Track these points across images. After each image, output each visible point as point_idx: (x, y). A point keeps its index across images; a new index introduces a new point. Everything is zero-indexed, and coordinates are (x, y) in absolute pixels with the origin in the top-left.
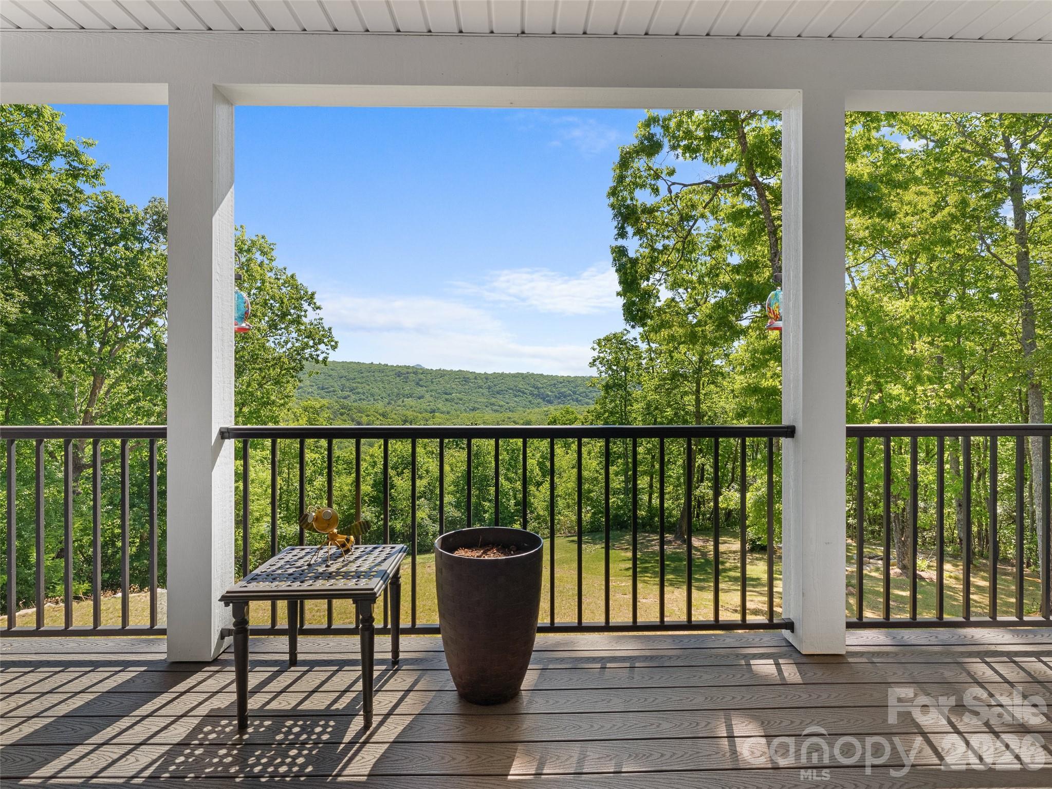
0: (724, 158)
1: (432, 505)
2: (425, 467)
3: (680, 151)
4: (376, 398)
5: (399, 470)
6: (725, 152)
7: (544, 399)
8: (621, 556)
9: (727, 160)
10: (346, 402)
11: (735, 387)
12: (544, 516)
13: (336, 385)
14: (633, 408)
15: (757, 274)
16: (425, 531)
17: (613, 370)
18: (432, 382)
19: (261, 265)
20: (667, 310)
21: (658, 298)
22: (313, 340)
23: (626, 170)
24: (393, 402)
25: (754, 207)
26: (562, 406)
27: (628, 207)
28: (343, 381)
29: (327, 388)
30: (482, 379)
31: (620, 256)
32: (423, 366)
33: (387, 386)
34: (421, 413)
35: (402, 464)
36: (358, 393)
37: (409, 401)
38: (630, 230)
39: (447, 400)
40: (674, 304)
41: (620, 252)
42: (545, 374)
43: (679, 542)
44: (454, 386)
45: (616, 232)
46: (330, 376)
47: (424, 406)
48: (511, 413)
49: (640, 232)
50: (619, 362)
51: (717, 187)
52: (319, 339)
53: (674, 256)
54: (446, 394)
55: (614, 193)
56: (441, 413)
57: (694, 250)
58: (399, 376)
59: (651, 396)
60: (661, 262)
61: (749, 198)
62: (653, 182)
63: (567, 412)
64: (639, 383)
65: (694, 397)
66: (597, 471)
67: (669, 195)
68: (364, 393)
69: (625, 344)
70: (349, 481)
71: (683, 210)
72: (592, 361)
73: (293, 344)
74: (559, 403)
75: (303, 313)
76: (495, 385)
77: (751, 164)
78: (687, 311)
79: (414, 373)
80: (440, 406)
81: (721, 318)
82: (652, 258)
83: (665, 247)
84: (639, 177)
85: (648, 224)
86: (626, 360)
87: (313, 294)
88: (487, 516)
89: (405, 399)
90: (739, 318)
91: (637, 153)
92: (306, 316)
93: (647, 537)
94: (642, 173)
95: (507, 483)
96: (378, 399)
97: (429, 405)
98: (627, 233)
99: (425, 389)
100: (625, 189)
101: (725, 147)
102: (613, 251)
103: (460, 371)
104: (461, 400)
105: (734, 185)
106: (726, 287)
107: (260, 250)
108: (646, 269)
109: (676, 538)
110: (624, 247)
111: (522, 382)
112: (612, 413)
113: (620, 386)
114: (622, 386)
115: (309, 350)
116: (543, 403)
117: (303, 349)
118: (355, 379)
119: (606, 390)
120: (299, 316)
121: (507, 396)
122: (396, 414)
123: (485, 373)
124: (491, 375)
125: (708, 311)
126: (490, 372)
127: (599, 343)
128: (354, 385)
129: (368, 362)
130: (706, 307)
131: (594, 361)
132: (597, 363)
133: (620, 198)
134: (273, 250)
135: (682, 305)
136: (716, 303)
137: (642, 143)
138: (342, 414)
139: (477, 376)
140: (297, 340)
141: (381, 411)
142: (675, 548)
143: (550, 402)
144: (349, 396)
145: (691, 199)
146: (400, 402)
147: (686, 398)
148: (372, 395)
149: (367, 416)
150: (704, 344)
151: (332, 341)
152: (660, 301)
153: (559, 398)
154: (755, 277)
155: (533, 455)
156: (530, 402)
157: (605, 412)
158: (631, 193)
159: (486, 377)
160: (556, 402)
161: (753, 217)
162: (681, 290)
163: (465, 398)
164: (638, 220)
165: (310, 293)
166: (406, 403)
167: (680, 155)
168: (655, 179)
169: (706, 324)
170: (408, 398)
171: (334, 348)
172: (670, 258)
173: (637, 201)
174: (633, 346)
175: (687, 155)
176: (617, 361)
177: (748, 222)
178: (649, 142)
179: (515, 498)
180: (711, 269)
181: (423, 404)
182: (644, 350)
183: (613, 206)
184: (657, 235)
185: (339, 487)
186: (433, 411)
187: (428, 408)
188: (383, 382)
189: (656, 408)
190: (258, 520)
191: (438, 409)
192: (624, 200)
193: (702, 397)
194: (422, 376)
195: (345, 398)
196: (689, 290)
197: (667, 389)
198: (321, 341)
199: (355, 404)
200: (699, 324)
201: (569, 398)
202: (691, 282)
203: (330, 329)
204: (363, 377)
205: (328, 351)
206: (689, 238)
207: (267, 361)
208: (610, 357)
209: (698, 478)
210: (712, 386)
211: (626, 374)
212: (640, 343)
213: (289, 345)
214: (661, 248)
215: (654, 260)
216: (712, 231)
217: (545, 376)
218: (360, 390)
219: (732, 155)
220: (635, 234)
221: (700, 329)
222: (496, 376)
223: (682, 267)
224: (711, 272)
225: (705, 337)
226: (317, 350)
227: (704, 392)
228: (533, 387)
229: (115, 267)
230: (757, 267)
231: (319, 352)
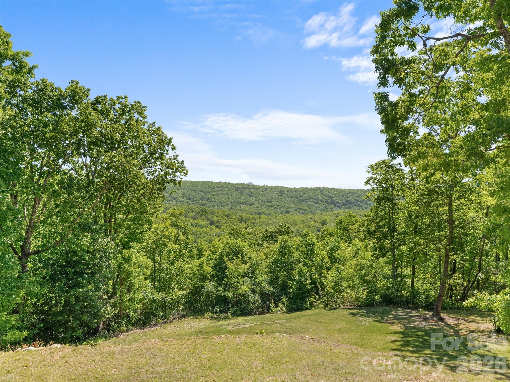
0: (473, 17)
1: (253, 282)
2: (248, 255)
3: (434, 11)
4: (223, 205)
5: (231, 257)
6: (474, 11)
7: (335, 205)
8: (389, 330)
9: (476, 18)
10: (204, 207)
11: (482, 200)
12: (332, 292)
13: (198, 197)
14: (398, 216)
15: (504, 111)
16: (248, 300)
17: (383, 187)
18: (259, 194)
19: (137, 121)
20: (425, 142)
21: (418, 133)
22: (172, 169)
23: (387, 31)
24: (234, 207)
25: (501, 54)
26: (348, 210)
27: (388, 60)
28: (202, 194)
29: (192, 199)
30: (292, 192)
31: (381, 101)
32: (254, 183)
33: (230, 197)
34: (251, 215)
35: (232, 252)
36: (212, 202)
37: (244, 207)
38: (391, 80)
39: (269, 206)
40: (430, 137)
41: (383, 97)
42: (336, 188)
43: (435, 319)
44: (274, 197)
45: (378, 81)
46: (194, 191)
47: (254, 210)
48: (312, 215)
49: (399, 81)
50: (387, 181)
51: (467, 38)
52: (176, 169)
53: (430, 99)
54: (268, 202)
55: (376, 50)
56: (265, 215)
57: (447, 93)
58: (237, 190)
59: (413, 207)
60: (417, 105)
61: (497, 46)
62: (410, 39)
63: (350, 216)
64: (404, 196)
65: (447, 208)
66: (372, 260)
67: (424, 49)
68: (215, 202)
69: (392, 168)
70: (197, 264)
71: (436, 60)
72: (366, 181)
73: (159, 173)
74: (346, 208)
75: (166, 152)
76: (301, 196)
77: (500, 15)
78: (441, 142)
79: (247, 188)
80: (264, 210)
81: (472, 149)
82: (410, 101)
83: (421, 92)
84: (398, 36)
85: (407, 73)
86: (393, 180)
87: (171, 139)
88: (291, 290)
89: (242, 206)
90: (488, 148)
91: (397, 16)
92: (168, 154)
93: (410, 312)
94: (401, 33)
95: (305, 268)
96: (224, 206)
97: (257, 209)
98: (388, 81)
99: (255, 198)
100: (386, 46)
101: (474, 8)
102: (376, 98)
103: (278, 186)
104: (278, 206)
105: (483, 35)
106: (476, 122)
107: (137, 111)
108: (405, 110)
109: (433, 316)
110: (385, 93)
111: (319, 194)
112: (382, 219)
113: (388, 199)
114: (390, 199)
115: (170, 176)
116: (335, 208)
117: (166, 176)
118: (209, 192)
119: (378, 202)
120: (162, 154)
121: (309, 203)
122: (235, 215)
123: (295, 188)
124: (298, 189)
125: (459, 143)
126: (298, 187)
127: (372, 167)
128: (209, 196)
129: (218, 181)
130: (459, 140)
131: (369, 180)
132: (371, 182)
133: (382, 54)
134: (145, 110)
135: (437, 138)
136: (467, 136)
137: (400, 6)
138: (201, 216)
139: (289, 190)
140: (162, 170)
141: (226, 214)
142: (432, 325)
143: (340, 207)
144: (206, 204)
145: (443, 51)
146: (238, 208)
147: (440, 209)
148: (220, 203)
149: (217, 217)
150: (456, 171)
151: (184, 170)
152: (419, 135)
153: (346, 204)
154: (503, 114)
155: (324, 248)
156: (326, 207)
157: (377, 218)
158: (392, 50)
159: (295, 190)
160: (344, 207)
161: (500, 62)
162: (436, 127)
163: (281, 205)
164: (397, 70)
165: (168, 139)
166: (242, 208)
167: (434, 14)
168: (412, 37)
169: (458, 154)
170: (243, 205)
171: (186, 174)
172: (425, 101)
173: (397, 55)
174: (398, 169)
175: (440, 14)
176: (386, 180)
177: (496, 67)
178: (406, 6)
179: (311, 279)
180: (462, 108)
181: (254, 209)
182: (407, 172)
183: (376, 61)
184: (414, 83)
185: (191, 268)
186: (260, 214)
187: (257, 211)
188: (227, 194)
189: (417, 216)
190: (138, 289)
191: (263, 212)
192: (386, 55)
193: (454, 208)
194: (252, 190)
195: (203, 205)
196: (443, 126)
197: (425, 203)
198: (177, 170)
199: (210, 209)
200: (451, 154)
201: (353, 204)
202: (445, 120)
203: (183, 162)
204: (215, 191)
205: (182, 177)
206: (442, 84)
207: (138, 185)
208: (381, 178)
209: (451, 268)
210: (462, 200)
211: (393, 190)
212: (403, 167)
213: (157, 174)
214: (418, 93)
215: (411, 103)
216: (462, 80)
217: (336, 189)
218: (213, 200)
219: (480, 14)
220: (395, 83)
221: (453, 159)
222: (302, 189)
223: (436, 108)
224: (462, 111)
225: (457, 165)
226: (174, 176)
227: (455, 204)
228: (328, 197)
229: (46, 126)
230: (504, 104)
231: (176, 178)
